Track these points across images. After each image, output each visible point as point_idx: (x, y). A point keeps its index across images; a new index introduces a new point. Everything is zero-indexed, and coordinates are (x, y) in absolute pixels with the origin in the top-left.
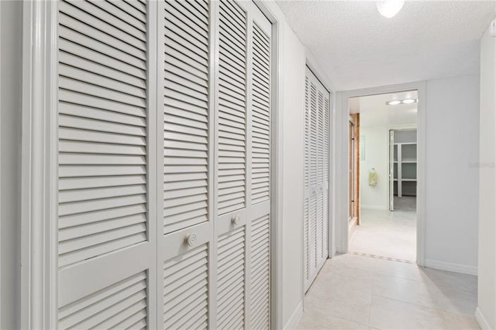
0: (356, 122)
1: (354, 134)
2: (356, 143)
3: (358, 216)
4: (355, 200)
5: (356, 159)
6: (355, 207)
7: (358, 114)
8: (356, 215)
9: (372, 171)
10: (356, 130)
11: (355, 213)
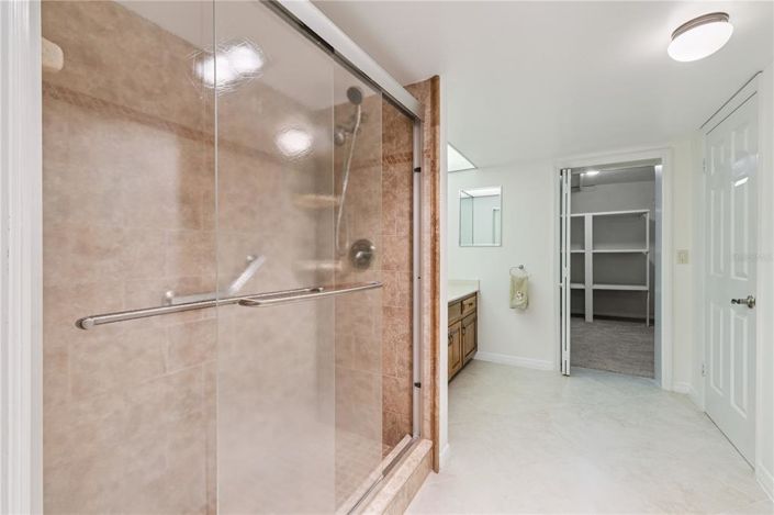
0: (428, 111)
1: (422, 153)
2: (427, 183)
3: (434, 437)
4: (427, 382)
5: (427, 238)
6: (427, 404)
7: (434, 81)
8: (427, 433)
9: (519, 274)
10: (427, 137)
11: (427, 426)
